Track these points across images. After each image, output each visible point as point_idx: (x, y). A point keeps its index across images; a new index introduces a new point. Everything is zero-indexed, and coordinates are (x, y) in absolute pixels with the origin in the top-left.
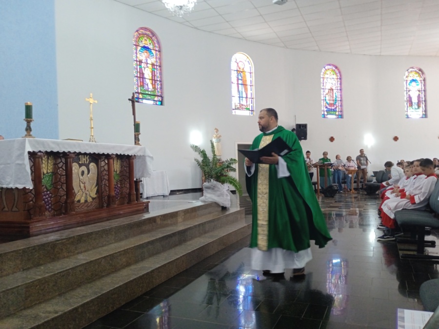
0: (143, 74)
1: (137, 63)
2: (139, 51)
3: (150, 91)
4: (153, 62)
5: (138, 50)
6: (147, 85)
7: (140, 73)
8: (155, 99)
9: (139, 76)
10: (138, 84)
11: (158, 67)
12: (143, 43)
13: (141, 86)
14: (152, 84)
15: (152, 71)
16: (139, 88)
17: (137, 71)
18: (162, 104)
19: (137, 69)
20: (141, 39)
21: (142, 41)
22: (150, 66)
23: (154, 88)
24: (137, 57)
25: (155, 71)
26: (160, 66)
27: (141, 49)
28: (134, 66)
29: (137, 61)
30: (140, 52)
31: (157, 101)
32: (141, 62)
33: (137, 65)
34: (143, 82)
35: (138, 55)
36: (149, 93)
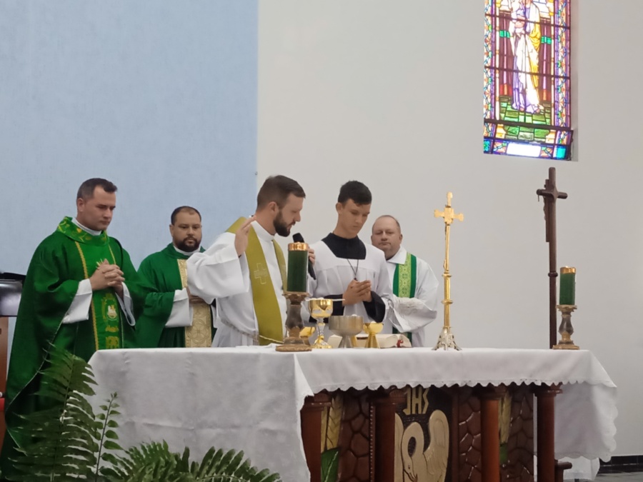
0: (511, 57)
1: (493, 22)
3: (532, 115)
4: (546, 16)
6: (524, 93)
7: (501, 55)
8: (547, 142)
9: (497, 66)
10: (493, 94)
11: (561, 30)
13: (502, 98)
14: (540, 88)
15: (541, 45)
16: (497, 103)
17: (494, 49)
18: (568, 156)
19: (494, 43)
22: (535, 30)
23: (546, 101)
25: (549, 46)
26: (567, 28)
28: (485, 32)
31: (552, 146)
32: (505, 17)
34: (510, 85)
36: (529, 120)
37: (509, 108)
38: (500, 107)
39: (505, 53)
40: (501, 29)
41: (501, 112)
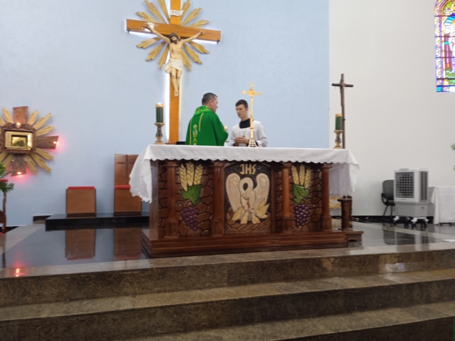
0: (450, 52)
1: (441, 39)
2: (445, 22)
5: (443, 22)
7: (445, 52)
9: (443, 56)
10: (442, 68)
12: (452, 10)
13: (446, 69)
16: (444, 72)
17: (441, 50)
19: (441, 47)
20: (448, 6)
21: (449, 9)
24: (441, 31)
27: (448, 19)
28: (437, 44)
29: (440, 36)
30: (446, 24)
32: (447, 37)
33: (441, 42)
34: (450, 63)
35: (443, 29)
37: (450, 73)
38: (446, 73)
39: (447, 50)
40: (445, 41)
41: (446, 75)
